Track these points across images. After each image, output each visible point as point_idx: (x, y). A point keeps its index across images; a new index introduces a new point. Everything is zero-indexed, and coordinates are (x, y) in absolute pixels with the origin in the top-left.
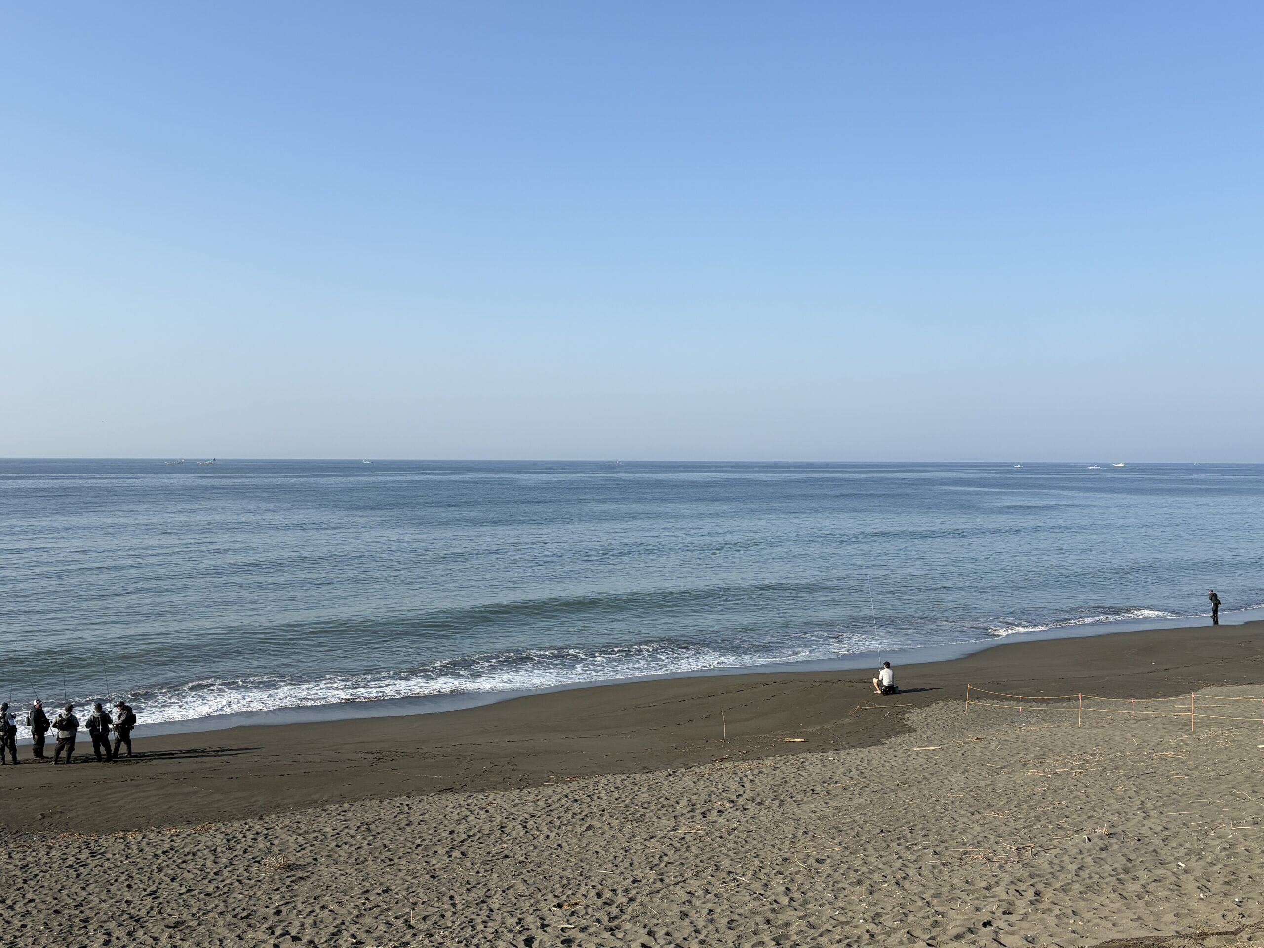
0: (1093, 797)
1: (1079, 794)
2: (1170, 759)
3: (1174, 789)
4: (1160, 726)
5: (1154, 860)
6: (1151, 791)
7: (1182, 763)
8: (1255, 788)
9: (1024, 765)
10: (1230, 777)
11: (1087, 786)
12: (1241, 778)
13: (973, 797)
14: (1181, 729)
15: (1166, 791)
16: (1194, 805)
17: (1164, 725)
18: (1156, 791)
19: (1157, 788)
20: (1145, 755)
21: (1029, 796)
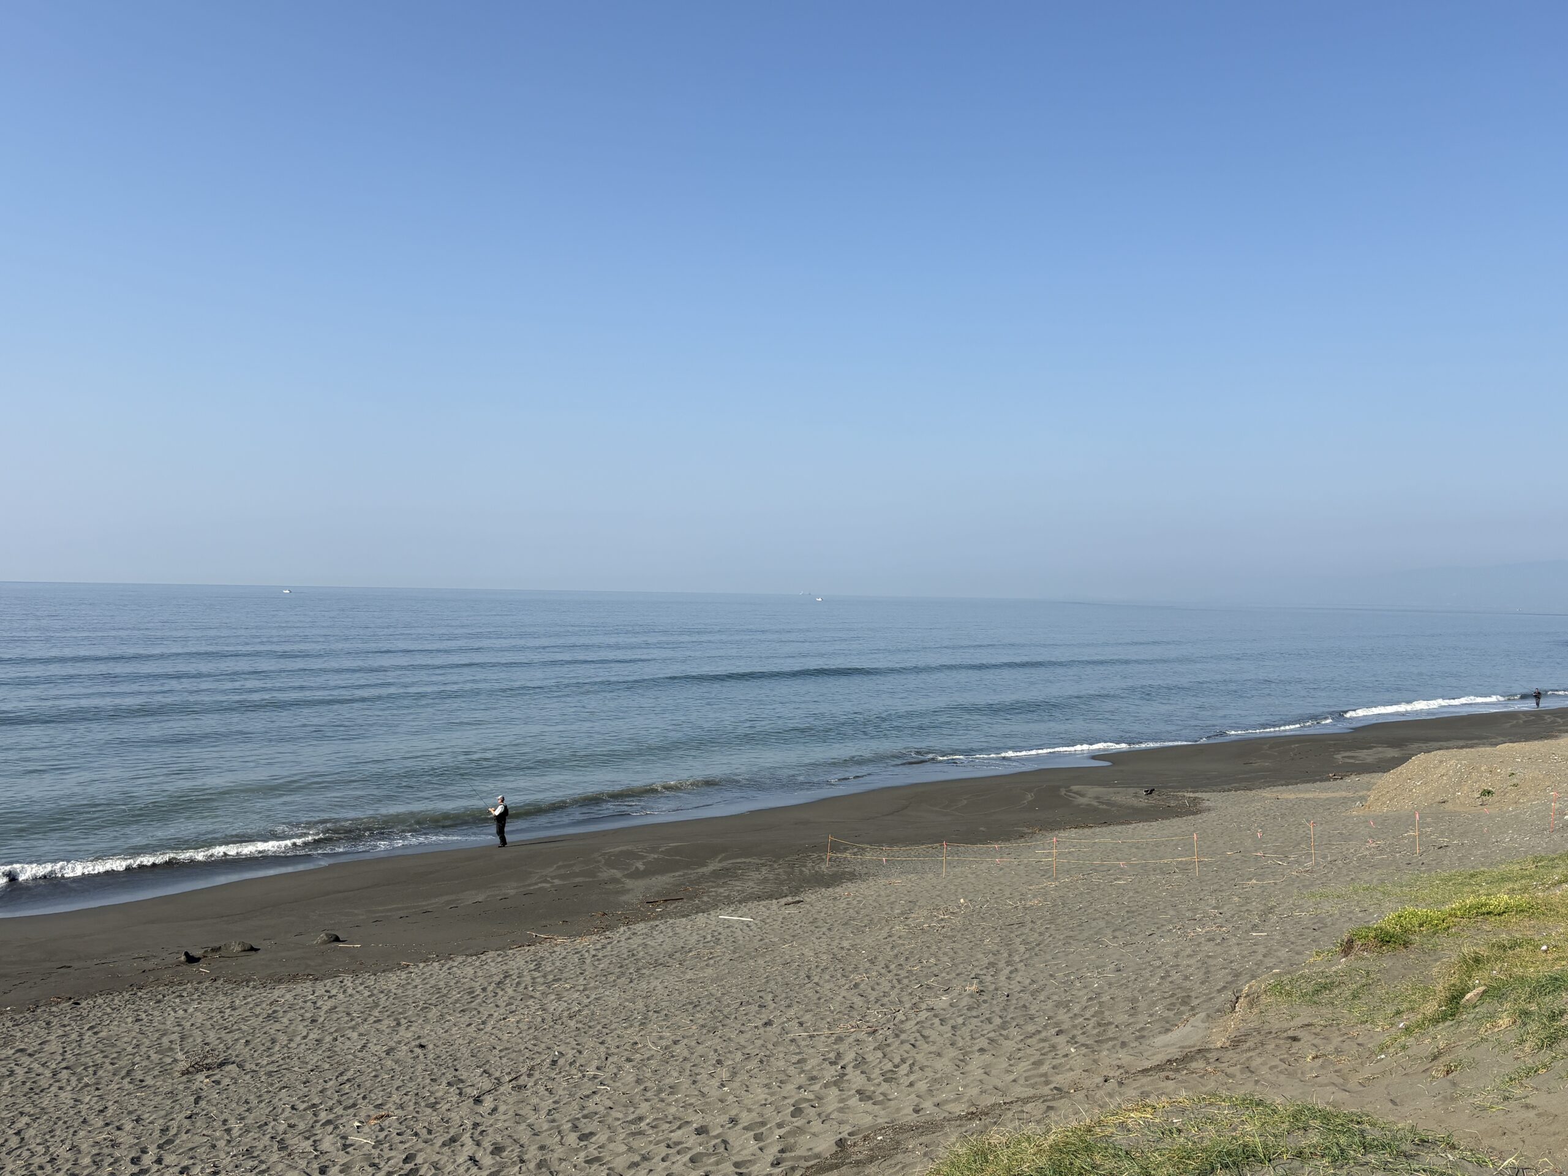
0: (961, 953)
1: (947, 950)
2: (1034, 909)
3: (1039, 939)
4: (1023, 873)
5: (1025, 1016)
8: (1116, 935)
9: (889, 922)
10: (1092, 925)
11: (954, 941)
12: (1102, 924)
13: (838, 960)
14: (1044, 875)
15: (1031, 943)
16: (1059, 955)
17: (1027, 872)
18: (1022, 943)
20: (1010, 905)
21: (896, 955)
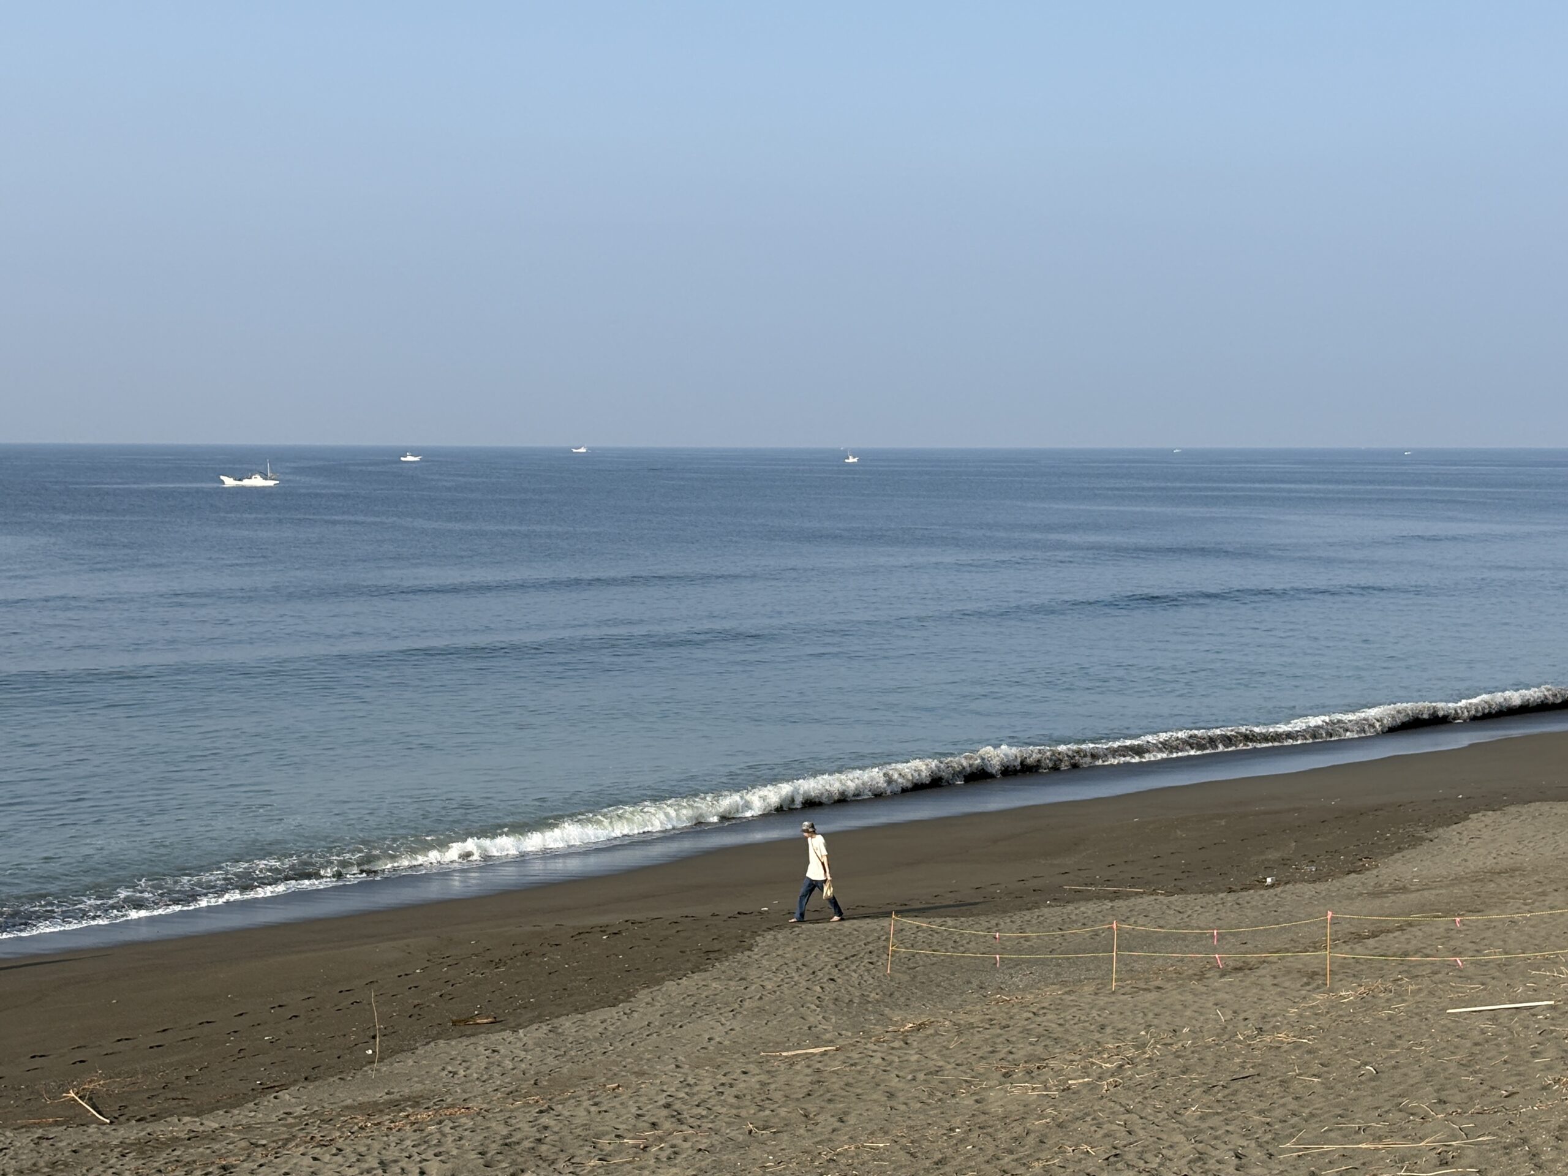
0: (1142, 1133)
1: (1115, 1127)
2: (1286, 1047)
3: (1293, 1105)
4: (1268, 981)
6: (1250, 1113)
7: (1309, 1052)
8: (1443, 1095)
9: (1005, 1075)
10: (1397, 1076)
11: (1128, 1111)
12: (1416, 1076)
13: (904, 1148)
14: (1308, 984)
15: (1278, 1113)
16: (1332, 1135)
17: (1275, 977)
18: (1261, 1112)
19: (1263, 1106)
20: (1239, 1042)
21: (1016, 1139)
